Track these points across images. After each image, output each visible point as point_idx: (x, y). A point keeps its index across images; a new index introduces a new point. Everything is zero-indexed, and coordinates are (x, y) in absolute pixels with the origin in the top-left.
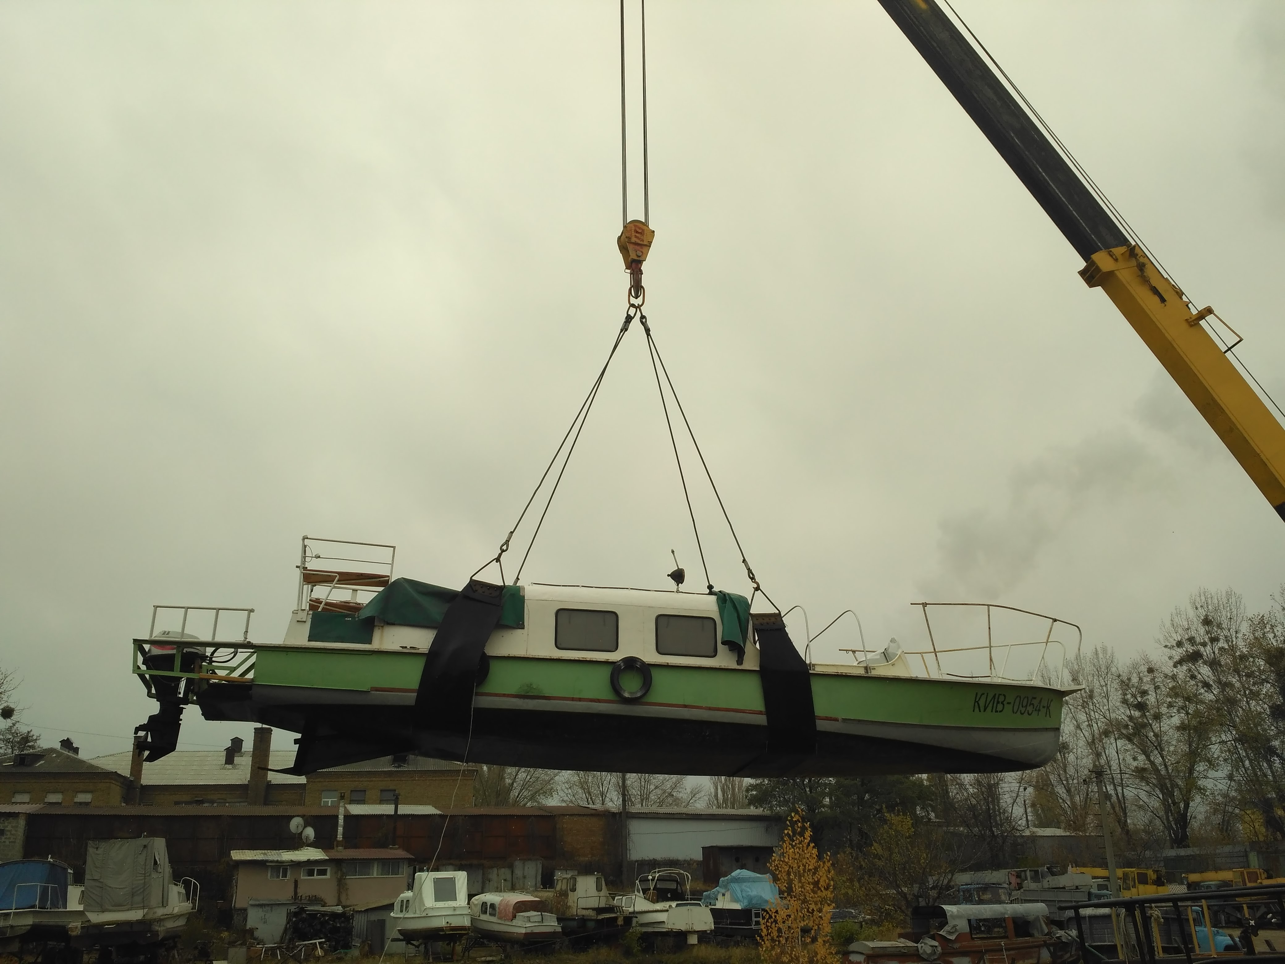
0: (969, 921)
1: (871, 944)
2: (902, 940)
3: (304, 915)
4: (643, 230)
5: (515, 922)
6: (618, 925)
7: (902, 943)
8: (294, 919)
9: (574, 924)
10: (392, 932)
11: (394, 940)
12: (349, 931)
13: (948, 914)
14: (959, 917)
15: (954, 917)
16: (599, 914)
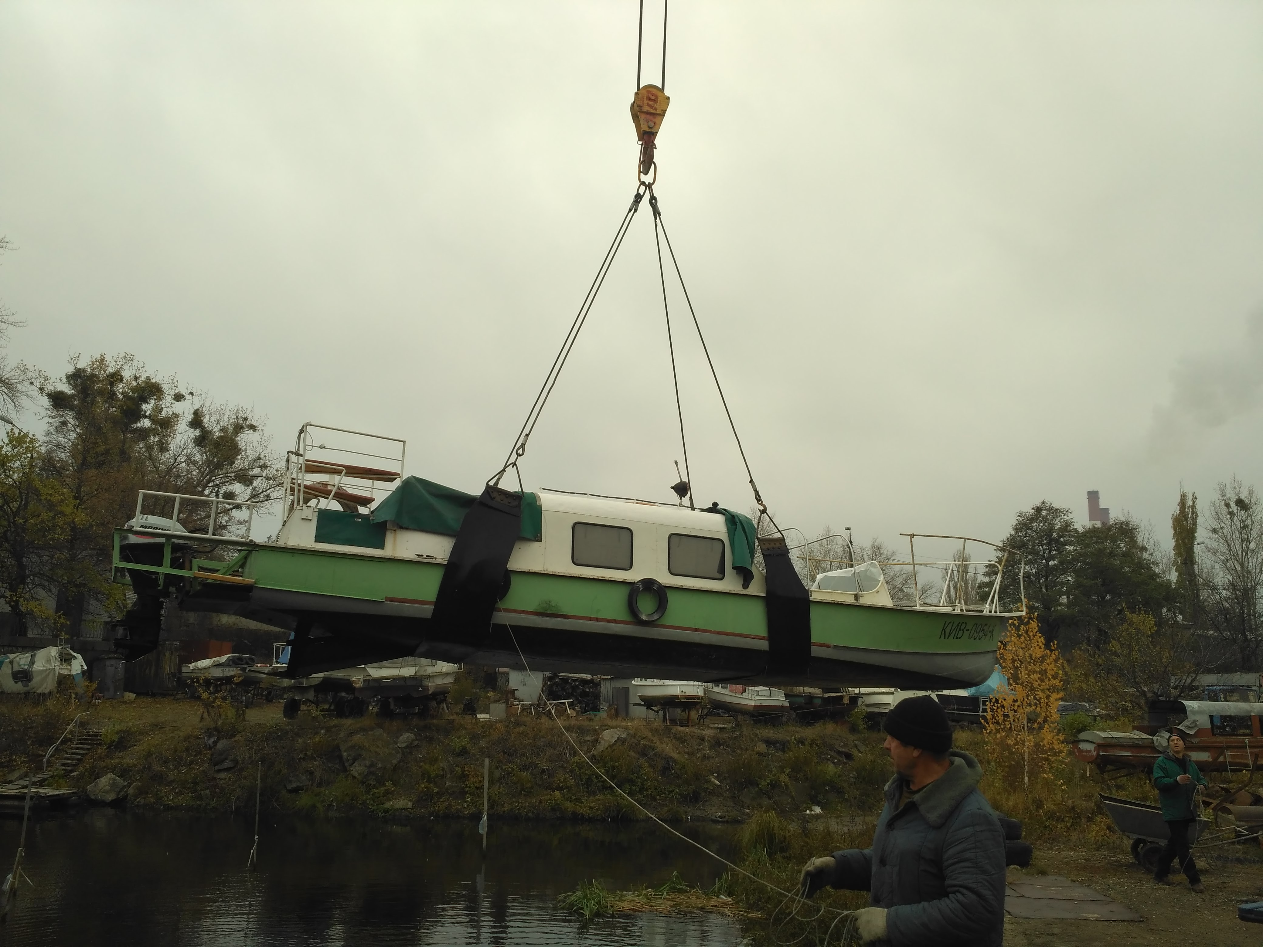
0: (1211, 717)
1: (1103, 734)
2: (1137, 732)
3: (557, 680)
4: (657, 97)
5: (745, 695)
6: (844, 704)
7: (1136, 735)
8: (549, 683)
9: (802, 700)
10: (634, 698)
11: (635, 705)
12: (597, 696)
13: (1188, 710)
14: (1200, 712)
15: (1194, 712)
16: (826, 693)
